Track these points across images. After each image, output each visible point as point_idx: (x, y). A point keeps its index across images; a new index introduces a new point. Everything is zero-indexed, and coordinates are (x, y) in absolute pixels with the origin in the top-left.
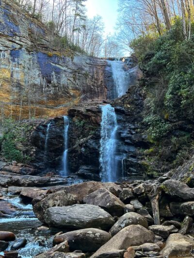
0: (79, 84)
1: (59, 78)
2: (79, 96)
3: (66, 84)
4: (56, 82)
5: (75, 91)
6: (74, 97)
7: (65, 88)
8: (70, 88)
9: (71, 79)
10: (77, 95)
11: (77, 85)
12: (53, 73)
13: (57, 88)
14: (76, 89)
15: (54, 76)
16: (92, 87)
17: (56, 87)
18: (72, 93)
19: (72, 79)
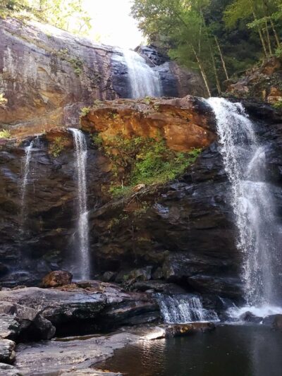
0: (62, 80)
1: (21, 63)
2: (62, 104)
3: (35, 78)
4: (13, 71)
5: (52, 95)
6: (49, 106)
7: (34, 85)
8: (44, 87)
9: (45, 68)
10: (57, 103)
11: (59, 81)
12: (9, 52)
13: (15, 85)
14: (57, 90)
15: (10, 59)
16: (90, 90)
17: (13, 81)
18: (46, 97)
19: (48, 69)
